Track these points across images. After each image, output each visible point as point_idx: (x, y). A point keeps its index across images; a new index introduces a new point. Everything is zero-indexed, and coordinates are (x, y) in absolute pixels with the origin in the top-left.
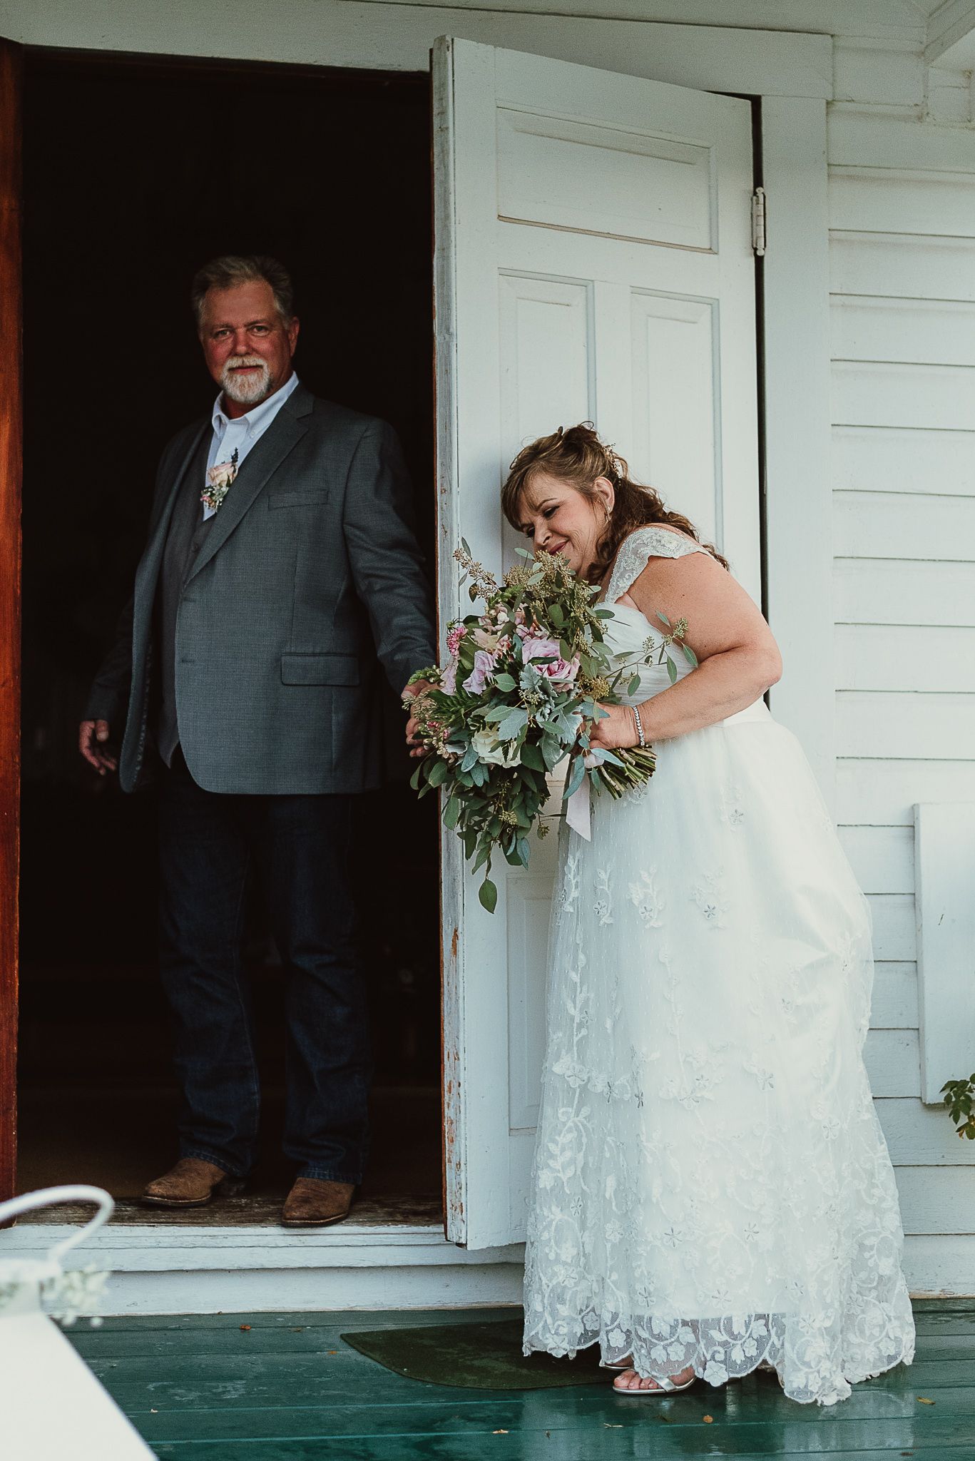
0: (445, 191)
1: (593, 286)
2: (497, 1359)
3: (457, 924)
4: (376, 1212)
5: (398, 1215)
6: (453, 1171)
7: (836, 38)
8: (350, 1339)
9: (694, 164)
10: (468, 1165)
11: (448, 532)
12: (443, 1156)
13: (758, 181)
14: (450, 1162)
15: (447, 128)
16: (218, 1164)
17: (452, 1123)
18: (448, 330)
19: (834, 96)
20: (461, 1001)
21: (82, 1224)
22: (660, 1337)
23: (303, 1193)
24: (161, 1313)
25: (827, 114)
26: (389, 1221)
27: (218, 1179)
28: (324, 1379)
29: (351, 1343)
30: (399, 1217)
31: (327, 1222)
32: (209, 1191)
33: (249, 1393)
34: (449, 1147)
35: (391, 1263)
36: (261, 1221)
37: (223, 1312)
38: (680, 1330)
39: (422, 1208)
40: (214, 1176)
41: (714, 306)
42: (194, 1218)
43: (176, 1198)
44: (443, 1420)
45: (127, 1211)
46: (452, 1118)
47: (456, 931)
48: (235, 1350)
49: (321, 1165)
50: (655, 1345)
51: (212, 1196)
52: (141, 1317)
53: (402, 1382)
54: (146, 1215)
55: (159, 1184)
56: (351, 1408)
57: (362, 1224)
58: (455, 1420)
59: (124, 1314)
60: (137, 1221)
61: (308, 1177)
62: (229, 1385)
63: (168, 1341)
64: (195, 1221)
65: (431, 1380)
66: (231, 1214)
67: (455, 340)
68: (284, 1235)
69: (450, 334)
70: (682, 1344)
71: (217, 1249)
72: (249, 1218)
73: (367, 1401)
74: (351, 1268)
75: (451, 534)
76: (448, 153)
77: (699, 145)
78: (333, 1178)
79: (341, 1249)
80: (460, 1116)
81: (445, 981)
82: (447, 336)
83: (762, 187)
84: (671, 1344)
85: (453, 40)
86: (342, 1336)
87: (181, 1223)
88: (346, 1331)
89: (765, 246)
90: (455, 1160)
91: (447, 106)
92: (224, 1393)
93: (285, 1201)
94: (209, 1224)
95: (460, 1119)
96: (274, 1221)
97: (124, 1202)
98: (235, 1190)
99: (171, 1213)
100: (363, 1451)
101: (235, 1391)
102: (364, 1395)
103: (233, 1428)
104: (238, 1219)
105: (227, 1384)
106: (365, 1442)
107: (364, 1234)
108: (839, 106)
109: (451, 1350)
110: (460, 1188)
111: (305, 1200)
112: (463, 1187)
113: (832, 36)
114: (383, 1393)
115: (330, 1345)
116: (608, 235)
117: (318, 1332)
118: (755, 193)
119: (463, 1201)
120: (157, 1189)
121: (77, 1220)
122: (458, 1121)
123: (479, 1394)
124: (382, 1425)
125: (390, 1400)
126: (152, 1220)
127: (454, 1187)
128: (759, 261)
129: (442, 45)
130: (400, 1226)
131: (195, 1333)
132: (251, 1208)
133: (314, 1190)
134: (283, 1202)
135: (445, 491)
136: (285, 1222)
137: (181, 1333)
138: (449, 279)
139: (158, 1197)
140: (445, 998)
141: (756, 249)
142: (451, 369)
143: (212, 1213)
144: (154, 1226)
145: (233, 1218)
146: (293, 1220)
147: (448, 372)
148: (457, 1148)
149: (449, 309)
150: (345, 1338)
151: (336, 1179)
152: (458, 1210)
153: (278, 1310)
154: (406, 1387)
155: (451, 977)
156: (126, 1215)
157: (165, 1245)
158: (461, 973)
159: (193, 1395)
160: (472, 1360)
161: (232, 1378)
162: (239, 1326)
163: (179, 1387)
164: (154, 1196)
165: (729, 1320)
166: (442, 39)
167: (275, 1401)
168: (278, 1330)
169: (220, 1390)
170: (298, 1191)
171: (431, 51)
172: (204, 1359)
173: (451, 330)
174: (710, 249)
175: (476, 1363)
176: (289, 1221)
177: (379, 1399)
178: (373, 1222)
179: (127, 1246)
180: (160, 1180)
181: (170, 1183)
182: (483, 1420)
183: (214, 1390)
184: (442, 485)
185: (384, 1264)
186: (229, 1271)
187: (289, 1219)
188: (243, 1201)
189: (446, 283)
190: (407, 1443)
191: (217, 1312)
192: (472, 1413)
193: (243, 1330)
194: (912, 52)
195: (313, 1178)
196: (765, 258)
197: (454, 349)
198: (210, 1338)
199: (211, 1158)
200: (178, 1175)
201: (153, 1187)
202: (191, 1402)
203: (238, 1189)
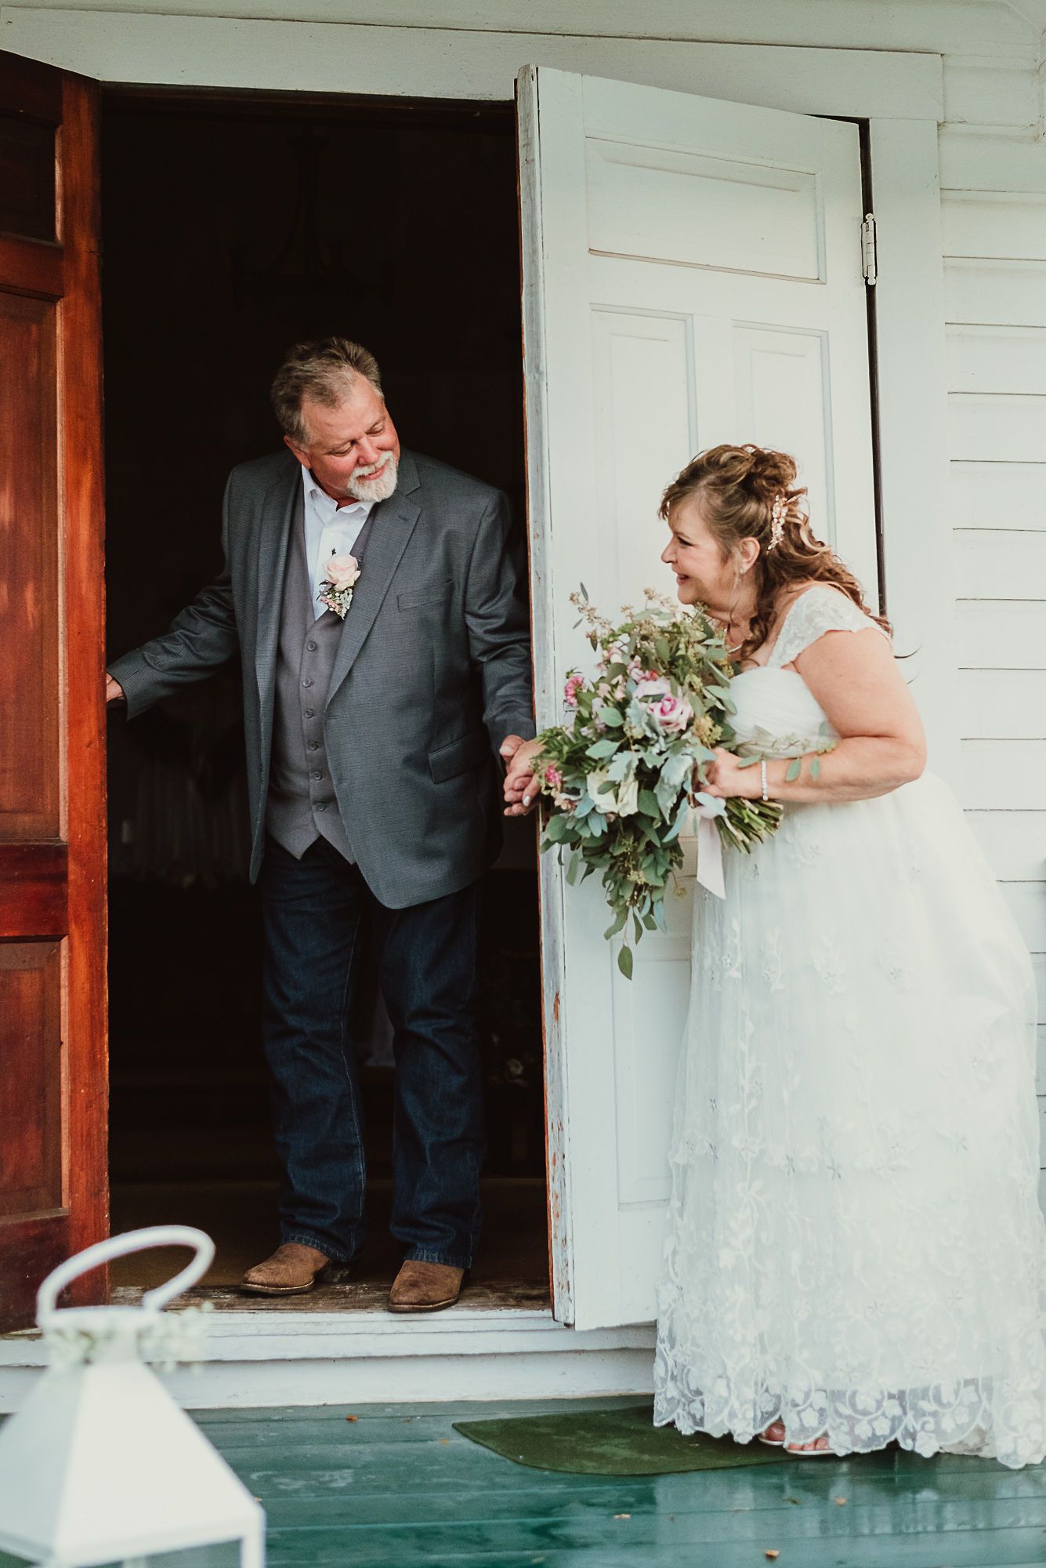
0: (532, 225)
1: (693, 320)
2: (616, 1446)
3: (558, 988)
4: (487, 1296)
5: (511, 1300)
6: (560, 1248)
7: (945, 58)
8: (462, 1429)
9: (799, 191)
10: (574, 1241)
11: (542, 578)
12: (549, 1231)
13: (868, 208)
14: (556, 1237)
15: (533, 160)
16: (322, 1249)
17: (557, 1197)
18: (538, 368)
19: (945, 118)
20: (564, 1068)
21: (178, 1311)
22: (865, 1413)
23: (411, 1276)
24: (264, 1405)
25: (939, 136)
26: (502, 1305)
27: (321, 1265)
28: (436, 1467)
29: (464, 1432)
30: (512, 1302)
31: (436, 1307)
32: (312, 1277)
33: (356, 1482)
34: (555, 1222)
35: (504, 1350)
36: (366, 1307)
37: (329, 1403)
38: (886, 1403)
39: (535, 1292)
40: (316, 1261)
41: (823, 338)
42: (296, 1304)
43: (277, 1286)
44: (561, 1506)
45: (226, 1298)
46: (557, 1192)
47: (557, 995)
48: (342, 1440)
49: (431, 1247)
50: (859, 1421)
51: (314, 1282)
52: (242, 1409)
53: (518, 1469)
54: (246, 1302)
55: (260, 1271)
56: (464, 1496)
57: (474, 1308)
58: (575, 1506)
59: (224, 1405)
60: (237, 1307)
61: (416, 1259)
62: (336, 1474)
63: (271, 1431)
64: (296, 1308)
65: (549, 1467)
66: (335, 1301)
67: (545, 379)
68: (391, 1321)
69: (540, 373)
70: (887, 1418)
71: (321, 1337)
72: (354, 1304)
73: (481, 1488)
74: (462, 1355)
75: (545, 580)
76: (534, 186)
77: (804, 171)
78: (442, 1262)
79: (450, 1335)
80: (565, 1190)
81: (547, 1048)
82: (537, 375)
83: (872, 213)
84: (876, 1418)
85: (537, 69)
86: (454, 1426)
87: (283, 1309)
88: (459, 1420)
89: (876, 275)
90: (560, 1236)
91: (533, 137)
92: (330, 1481)
93: (391, 1287)
94: (312, 1310)
95: (565, 1192)
96: (380, 1307)
97: (222, 1289)
98: (339, 1276)
99: (272, 1300)
100: (479, 1536)
101: (342, 1479)
102: (478, 1482)
103: (341, 1515)
104: (343, 1306)
105: (334, 1473)
106: (479, 1528)
107: (475, 1319)
108: (950, 127)
109: (567, 1438)
110: (567, 1265)
111: (414, 1284)
112: (570, 1264)
113: (942, 55)
114: (498, 1480)
115: (442, 1434)
116: (708, 267)
117: (428, 1422)
118: (865, 220)
119: (570, 1278)
120: (258, 1276)
121: (174, 1307)
122: (563, 1195)
123: (599, 1479)
124: (496, 1513)
125: (504, 1487)
126: (252, 1308)
127: (561, 1263)
128: (871, 290)
129: (527, 72)
130: (513, 1310)
131: (300, 1424)
132: (356, 1294)
133: (424, 1274)
134: (389, 1289)
135: (538, 536)
136: (392, 1308)
137: (284, 1424)
138: (538, 315)
139: (259, 1284)
140: (547, 1066)
141: (867, 278)
142: (541, 409)
143: (315, 1300)
144: (254, 1313)
145: (337, 1304)
146: (400, 1304)
147: (538, 412)
148: (563, 1223)
149: (538, 347)
150: (455, 1427)
151: (446, 1262)
152: (565, 1288)
153: (386, 1401)
154: (521, 1474)
155: (553, 1043)
156: (225, 1302)
157: (266, 1333)
158: (563, 1039)
159: (299, 1484)
160: (593, 1446)
161: (339, 1467)
162: (345, 1416)
163: (284, 1476)
164: (255, 1284)
165: (938, 1389)
166: (526, 68)
167: (386, 1489)
168: (387, 1420)
169: (327, 1478)
170: (406, 1274)
171: (516, 81)
172: (309, 1450)
173: (541, 369)
174: (818, 279)
175: (596, 1450)
176: (396, 1306)
177: (494, 1486)
178: (485, 1306)
179: (227, 1334)
180: (260, 1266)
181: (270, 1269)
182: (604, 1505)
183: (321, 1479)
184: (535, 531)
185: (496, 1350)
186: (334, 1360)
187: (396, 1304)
188: (348, 1287)
189: (535, 320)
190: (524, 1529)
191: (322, 1403)
192: (591, 1498)
193: (350, 1420)
194: (1026, 71)
195: (421, 1260)
196: (877, 288)
197: (544, 388)
198: (314, 1429)
199: (313, 1243)
200: (279, 1260)
201: (253, 1274)
202: (296, 1491)
203: (342, 1275)
